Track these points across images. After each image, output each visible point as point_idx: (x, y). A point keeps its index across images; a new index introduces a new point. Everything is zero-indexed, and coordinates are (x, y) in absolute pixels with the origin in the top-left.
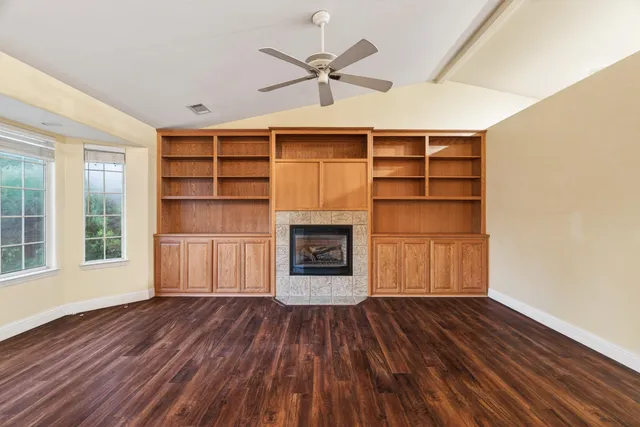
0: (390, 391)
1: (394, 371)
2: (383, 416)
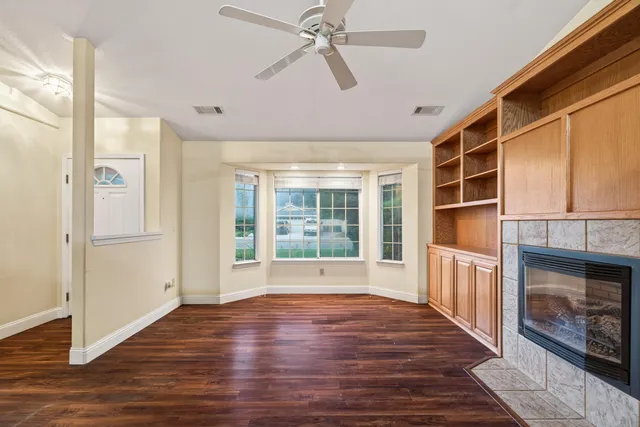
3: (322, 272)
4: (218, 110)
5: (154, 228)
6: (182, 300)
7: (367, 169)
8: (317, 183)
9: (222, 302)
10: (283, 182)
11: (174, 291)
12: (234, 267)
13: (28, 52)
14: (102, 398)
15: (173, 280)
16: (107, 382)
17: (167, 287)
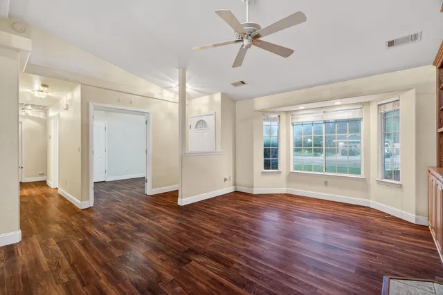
0: (186, 252)
1: (193, 263)
2: (180, 241)
3: (326, 183)
4: (243, 83)
5: (219, 150)
6: (236, 188)
7: (367, 101)
8: (322, 116)
9: (254, 193)
10: (298, 118)
11: (230, 182)
12: (263, 173)
13: (170, 79)
14: (177, 218)
15: (230, 178)
16: (182, 214)
17: (225, 180)
